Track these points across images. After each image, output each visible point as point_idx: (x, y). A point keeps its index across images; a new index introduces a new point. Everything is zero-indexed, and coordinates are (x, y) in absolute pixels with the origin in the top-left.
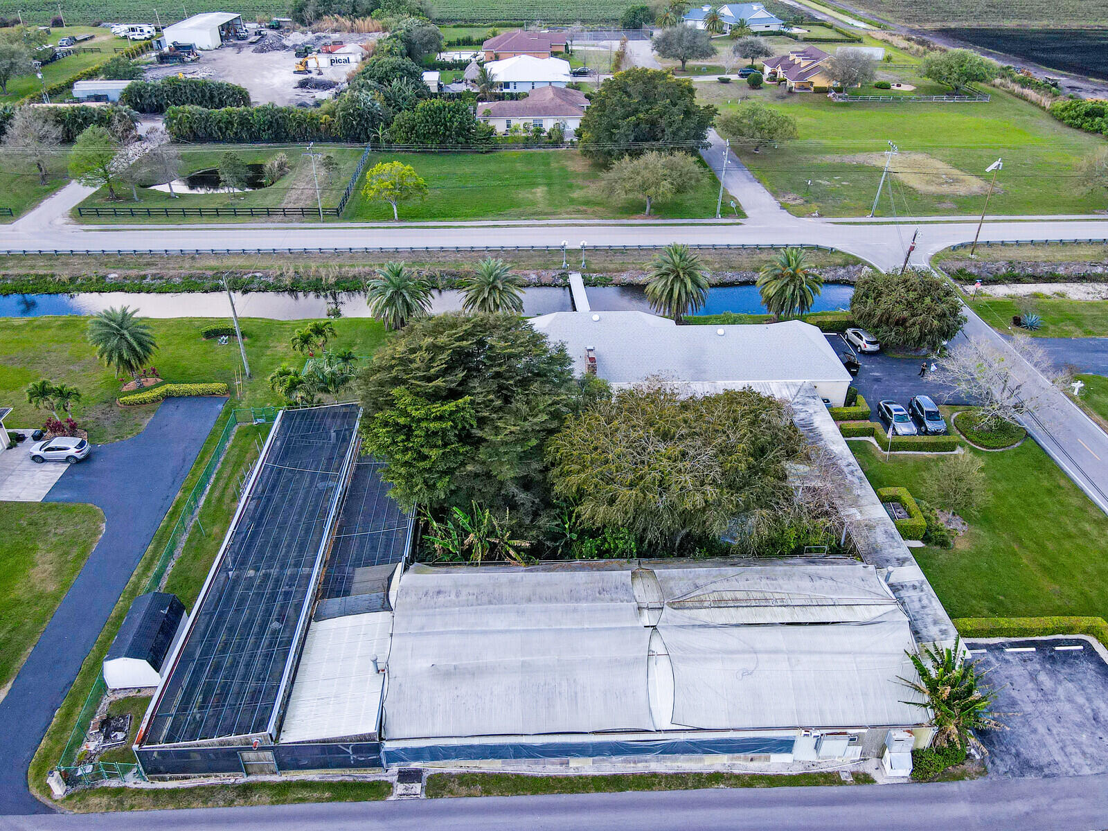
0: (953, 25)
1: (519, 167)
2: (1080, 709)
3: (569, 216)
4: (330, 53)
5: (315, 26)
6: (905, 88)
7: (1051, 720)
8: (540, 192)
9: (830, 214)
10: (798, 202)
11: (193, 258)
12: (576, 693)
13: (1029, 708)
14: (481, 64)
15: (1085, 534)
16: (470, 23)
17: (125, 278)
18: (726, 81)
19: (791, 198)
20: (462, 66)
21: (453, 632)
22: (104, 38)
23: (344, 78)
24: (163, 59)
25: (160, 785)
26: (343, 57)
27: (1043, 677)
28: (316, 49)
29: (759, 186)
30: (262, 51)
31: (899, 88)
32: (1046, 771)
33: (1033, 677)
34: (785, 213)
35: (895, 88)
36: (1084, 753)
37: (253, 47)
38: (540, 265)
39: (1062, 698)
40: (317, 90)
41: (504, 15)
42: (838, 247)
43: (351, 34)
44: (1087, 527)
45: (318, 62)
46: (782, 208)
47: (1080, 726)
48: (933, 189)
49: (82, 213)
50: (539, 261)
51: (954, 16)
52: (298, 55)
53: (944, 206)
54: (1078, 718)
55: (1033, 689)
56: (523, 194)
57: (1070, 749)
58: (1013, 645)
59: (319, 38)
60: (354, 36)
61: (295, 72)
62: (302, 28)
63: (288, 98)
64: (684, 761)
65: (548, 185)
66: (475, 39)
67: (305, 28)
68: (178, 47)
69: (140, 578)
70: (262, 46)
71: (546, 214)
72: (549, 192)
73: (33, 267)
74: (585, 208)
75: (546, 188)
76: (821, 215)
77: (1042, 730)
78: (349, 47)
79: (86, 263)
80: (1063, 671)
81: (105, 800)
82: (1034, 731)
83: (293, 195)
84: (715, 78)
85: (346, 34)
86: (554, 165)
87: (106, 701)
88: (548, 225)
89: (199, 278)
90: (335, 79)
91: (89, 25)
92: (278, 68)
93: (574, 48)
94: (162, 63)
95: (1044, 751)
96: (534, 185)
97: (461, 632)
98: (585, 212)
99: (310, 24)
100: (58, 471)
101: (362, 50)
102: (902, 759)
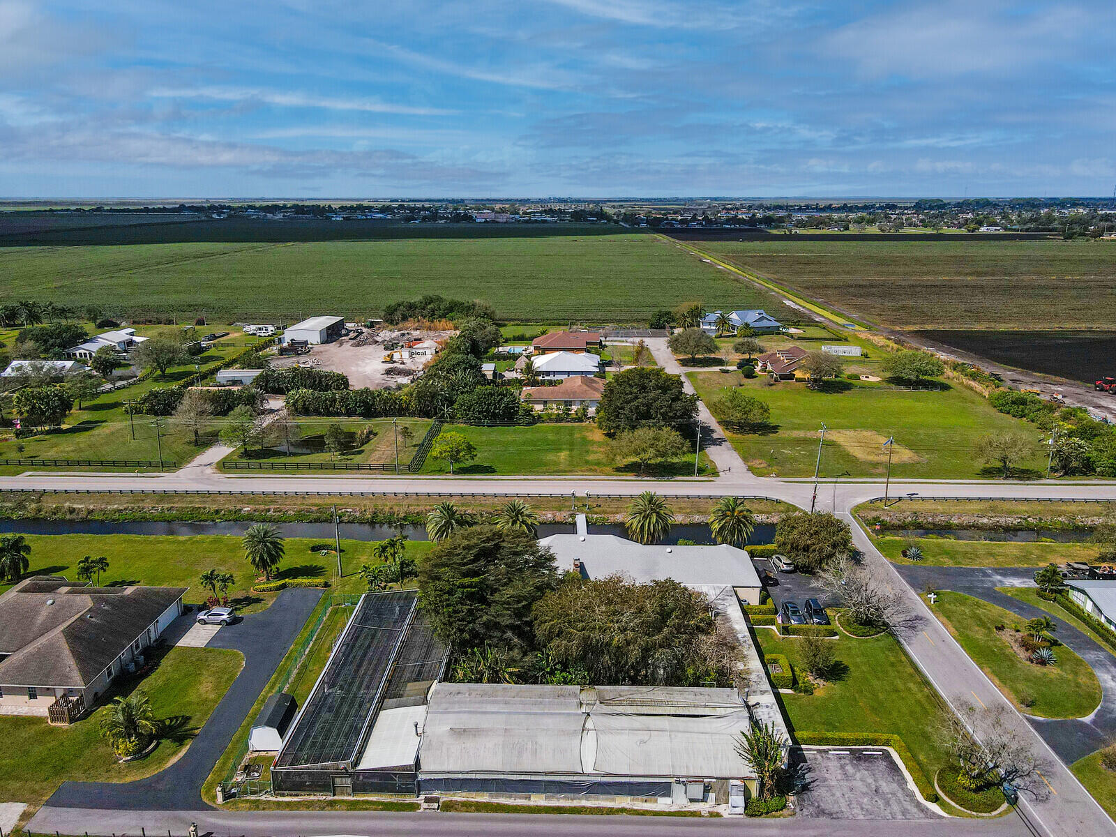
0: (929, 327)
1: (550, 436)
2: (868, 785)
3: (582, 473)
4: (410, 347)
5: (401, 325)
6: (872, 379)
7: (845, 790)
8: (563, 455)
9: (785, 475)
10: (762, 465)
11: (304, 498)
12: (536, 749)
13: (834, 783)
14: (528, 357)
15: (909, 690)
16: (526, 322)
17: (255, 511)
18: (727, 372)
19: (759, 463)
20: (515, 357)
21: (465, 712)
22: (237, 335)
23: (421, 367)
24: (282, 352)
25: (280, 799)
26: (421, 351)
27: (849, 768)
28: (400, 344)
29: (735, 454)
30: (358, 345)
31: (867, 379)
32: (834, 816)
33: (842, 767)
34: (750, 474)
35: (864, 379)
36: (862, 808)
37: (352, 342)
38: (556, 508)
39: (858, 779)
40: (399, 376)
41: (554, 316)
42: (783, 498)
43: (429, 332)
44: (911, 685)
45: (402, 355)
46: (748, 470)
47: (865, 794)
48: (872, 458)
49: (225, 466)
50: (556, 504)
51: (934, 318)
52: (386, 349)
53: (877, 471)
54: (865, 790)
55: (840, 774)
56: (551, 457)
57: (854, 805)
58: (835, 750)
59: (403, 335)
60: (432, 333)
61: (383, 362)
62: (391, 327)
63: (377, 382)
64: (603, 800)
65: (571, 450)
66: (527, 335)
67: (393, 327)
68: (293, 343)
69: (268, 692)
70: (359, 341)
71: (565, 472)
72: (571, 456)
73: (191, 502)
74: (596, 467)
75: (568, 453)
76: (777, 476)
77: (838, 794)
78: (426, 344)
79: (228, 500)
80: (864, 765)
81: (248, 805)
82: (833, 795)
83: (377, 454)
84: (717, 369)
85: (425, 332)
86: (577, 435)
87: (247, 757)
88: (565, 479)
89: (307, 512)
90: (414, 368)
91: (225, 324)
92: (370, 359)
93: (607, 343)
94: (281, 355)
95: (836, 806)
96: (560, 450)
97: (470, 712)
98: (595, 471)
99: (397, 324)
100: (214, 630)
101: (436, 345)
102: (738, 800)
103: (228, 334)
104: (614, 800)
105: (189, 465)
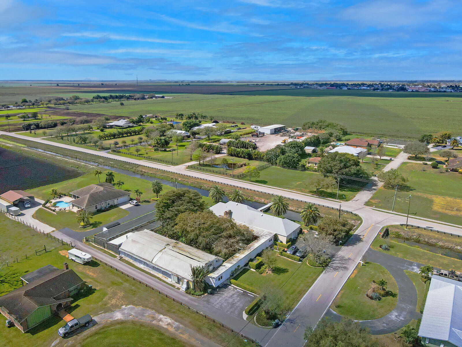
1: (304, 176)
9: (380, 207)
17: (181, 180)
18: (426, 164)
19: (376, 201)
22: (248, 129)
24: (253, 135)
28: (295, 137)
29: (371, 196)
30: (282, 136)
34: (364, 204)
38: (267, 198)
42: (360, 214)
46: (366, 202)
48: (441, 210)
53: (434, 216)
56: (293, 183)
58: (240, 290)
61: (282, 143)
68: (260, 133)
71: (289, 188)
74: (304, 189)
75: (302, 182)
76: (376, 207)
78: (303, 138)
79: (177, 176)
80: (241, 297)
84: (421, 162)
88: (283, 190)
91: (250, 125)
92: (279, 141)
98: (301, 190)
99: (306, 130)
100: (131, 206)
102: (185, 286)
103: (246, 128)
104: (158, 274)
105: (182, 165)
